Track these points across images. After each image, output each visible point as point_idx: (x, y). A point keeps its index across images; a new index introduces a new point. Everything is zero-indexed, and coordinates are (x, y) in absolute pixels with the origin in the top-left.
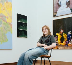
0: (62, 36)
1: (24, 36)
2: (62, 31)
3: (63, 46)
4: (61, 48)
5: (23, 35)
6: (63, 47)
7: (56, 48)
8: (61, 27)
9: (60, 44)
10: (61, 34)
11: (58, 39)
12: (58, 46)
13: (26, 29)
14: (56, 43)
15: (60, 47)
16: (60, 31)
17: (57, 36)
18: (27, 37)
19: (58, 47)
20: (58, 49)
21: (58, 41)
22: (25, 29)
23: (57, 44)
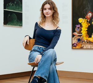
0: (89, 24)
1: (15, 23)
2: (90, 15)
3: (92, 42)
4: (89, 46)
5: (15, 21)
6: (91, 46)
7: (77, 47)
8: (88, 7)
9: (87, 40)
10: (88, 20)
11: (81, 30)
12: (81, 43)
13: (20, 9)
14: (79, 37)
15: (87, 45)
16: (87, 14)
17: (80, 24)
18: (22, 26)
19: (82, 46)
20: (82, 48)
21: (82, 33)
22: (18, 9)
23: (79, 40)
